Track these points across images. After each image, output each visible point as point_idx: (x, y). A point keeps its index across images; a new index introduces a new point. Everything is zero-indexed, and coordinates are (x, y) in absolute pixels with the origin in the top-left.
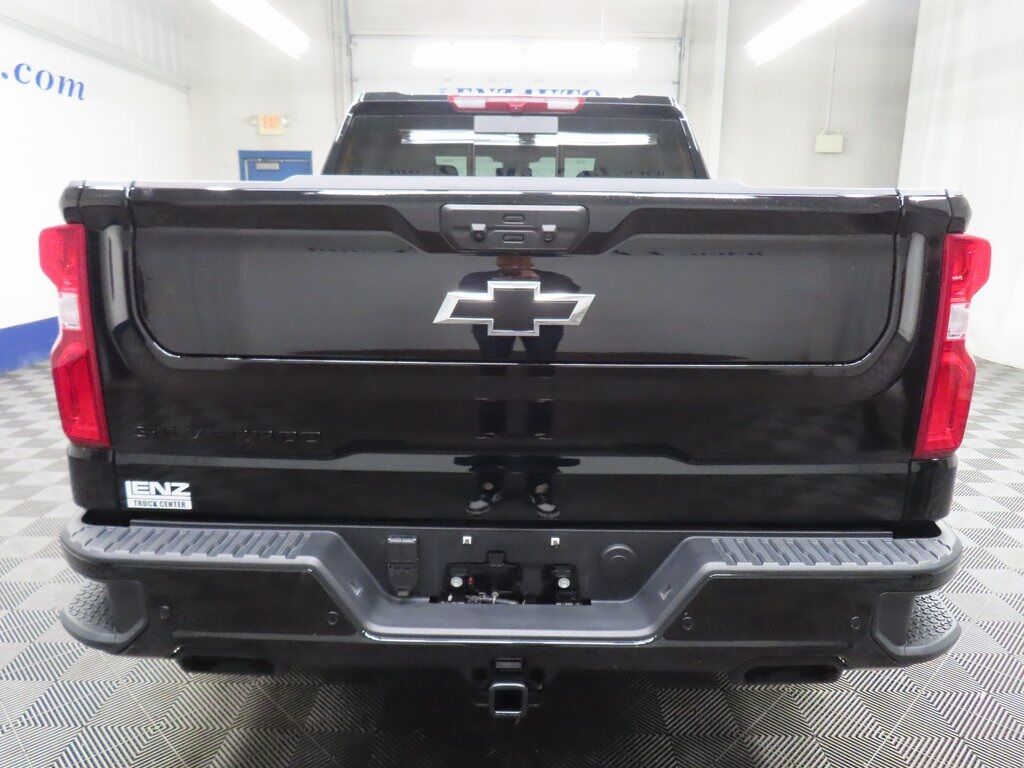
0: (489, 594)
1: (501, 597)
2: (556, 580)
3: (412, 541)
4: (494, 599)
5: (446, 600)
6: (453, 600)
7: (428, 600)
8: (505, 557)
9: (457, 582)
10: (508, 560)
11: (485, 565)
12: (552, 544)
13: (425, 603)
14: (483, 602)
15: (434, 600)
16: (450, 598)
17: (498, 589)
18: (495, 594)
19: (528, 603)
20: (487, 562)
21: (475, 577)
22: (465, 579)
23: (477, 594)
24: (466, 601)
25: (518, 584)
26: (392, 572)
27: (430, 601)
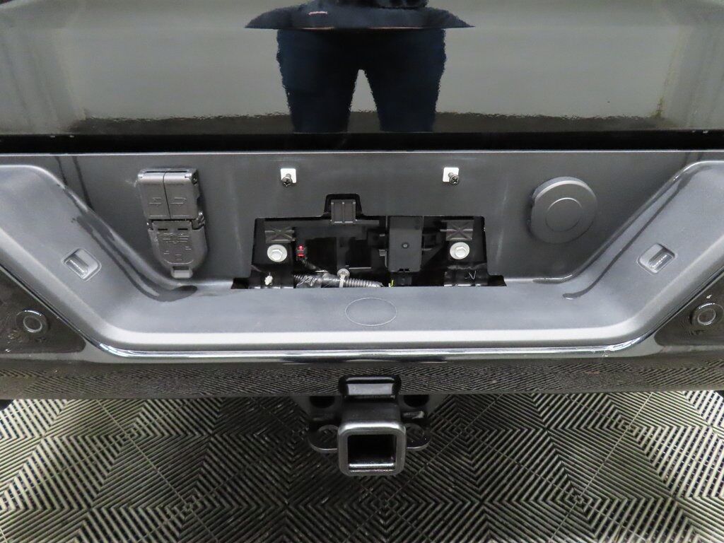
0: (334, 272)
1: (353, 276)
2: (447, 245)
3: (185, 177)
4: (342, 281)
5: (262, 284)
6: (274, 283)
7: (230, 283)
8: (358, 207)
9: (277, 254)
10: (365, 212)
11: (326, 222)
12: (446, 179)
13: (224, 290)
14: (324, 285)
15: (241, 283)
16: (268, 280)
17: (349, 263)
18: (343, 272)
19: (397, 285)
20: (327, 217)
21: (309, 244)
22: (291, 247)
23: (313, 273)
24: (295, 284)
25: (383, 253)
26: (154, 236)
27: (233, 287)
